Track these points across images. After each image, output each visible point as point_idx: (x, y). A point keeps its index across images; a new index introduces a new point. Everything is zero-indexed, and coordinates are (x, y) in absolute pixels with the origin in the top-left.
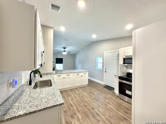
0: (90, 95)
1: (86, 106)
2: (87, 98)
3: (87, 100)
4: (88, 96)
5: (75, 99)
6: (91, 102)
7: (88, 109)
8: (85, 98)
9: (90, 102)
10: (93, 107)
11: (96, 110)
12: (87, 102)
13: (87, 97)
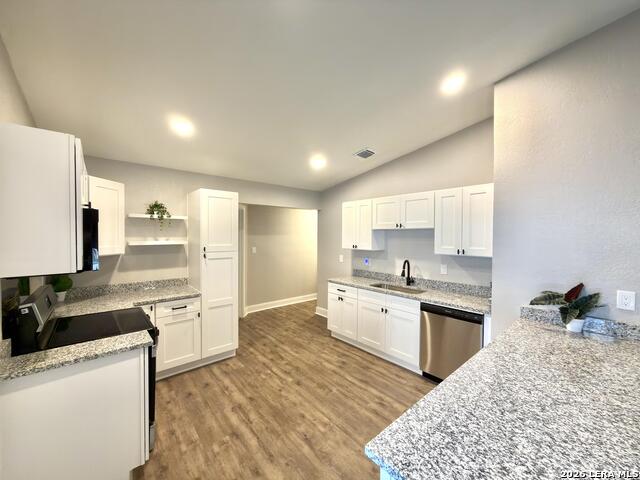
0: (311, 447)
1: (321, 386)
2: (326, 420)
3: (323, 410)
4: (324, 434)
5: (373, 405)
6: (307, 404)
7: (312, 379)
8: (333, 417)
9: (309, 402)
10: (298, 388)
11: (290, 380)
12: (322, 400)
13: (325, 425)
